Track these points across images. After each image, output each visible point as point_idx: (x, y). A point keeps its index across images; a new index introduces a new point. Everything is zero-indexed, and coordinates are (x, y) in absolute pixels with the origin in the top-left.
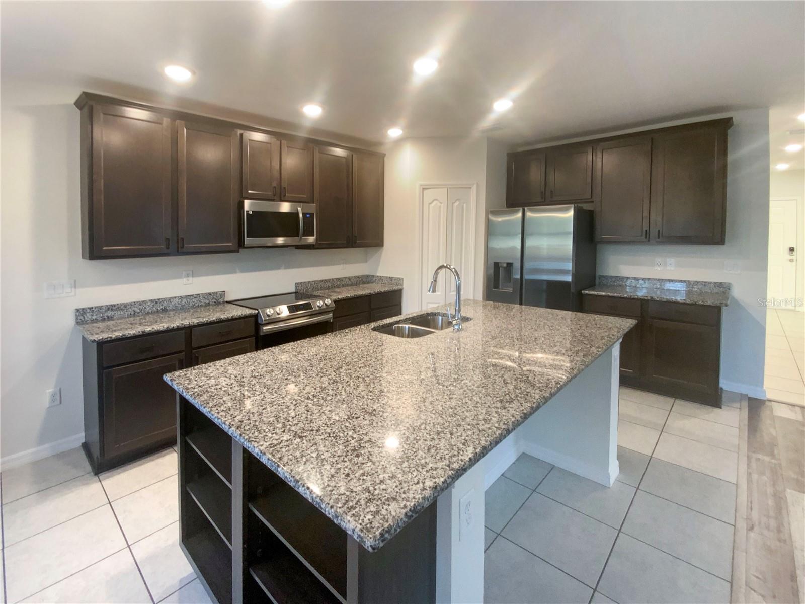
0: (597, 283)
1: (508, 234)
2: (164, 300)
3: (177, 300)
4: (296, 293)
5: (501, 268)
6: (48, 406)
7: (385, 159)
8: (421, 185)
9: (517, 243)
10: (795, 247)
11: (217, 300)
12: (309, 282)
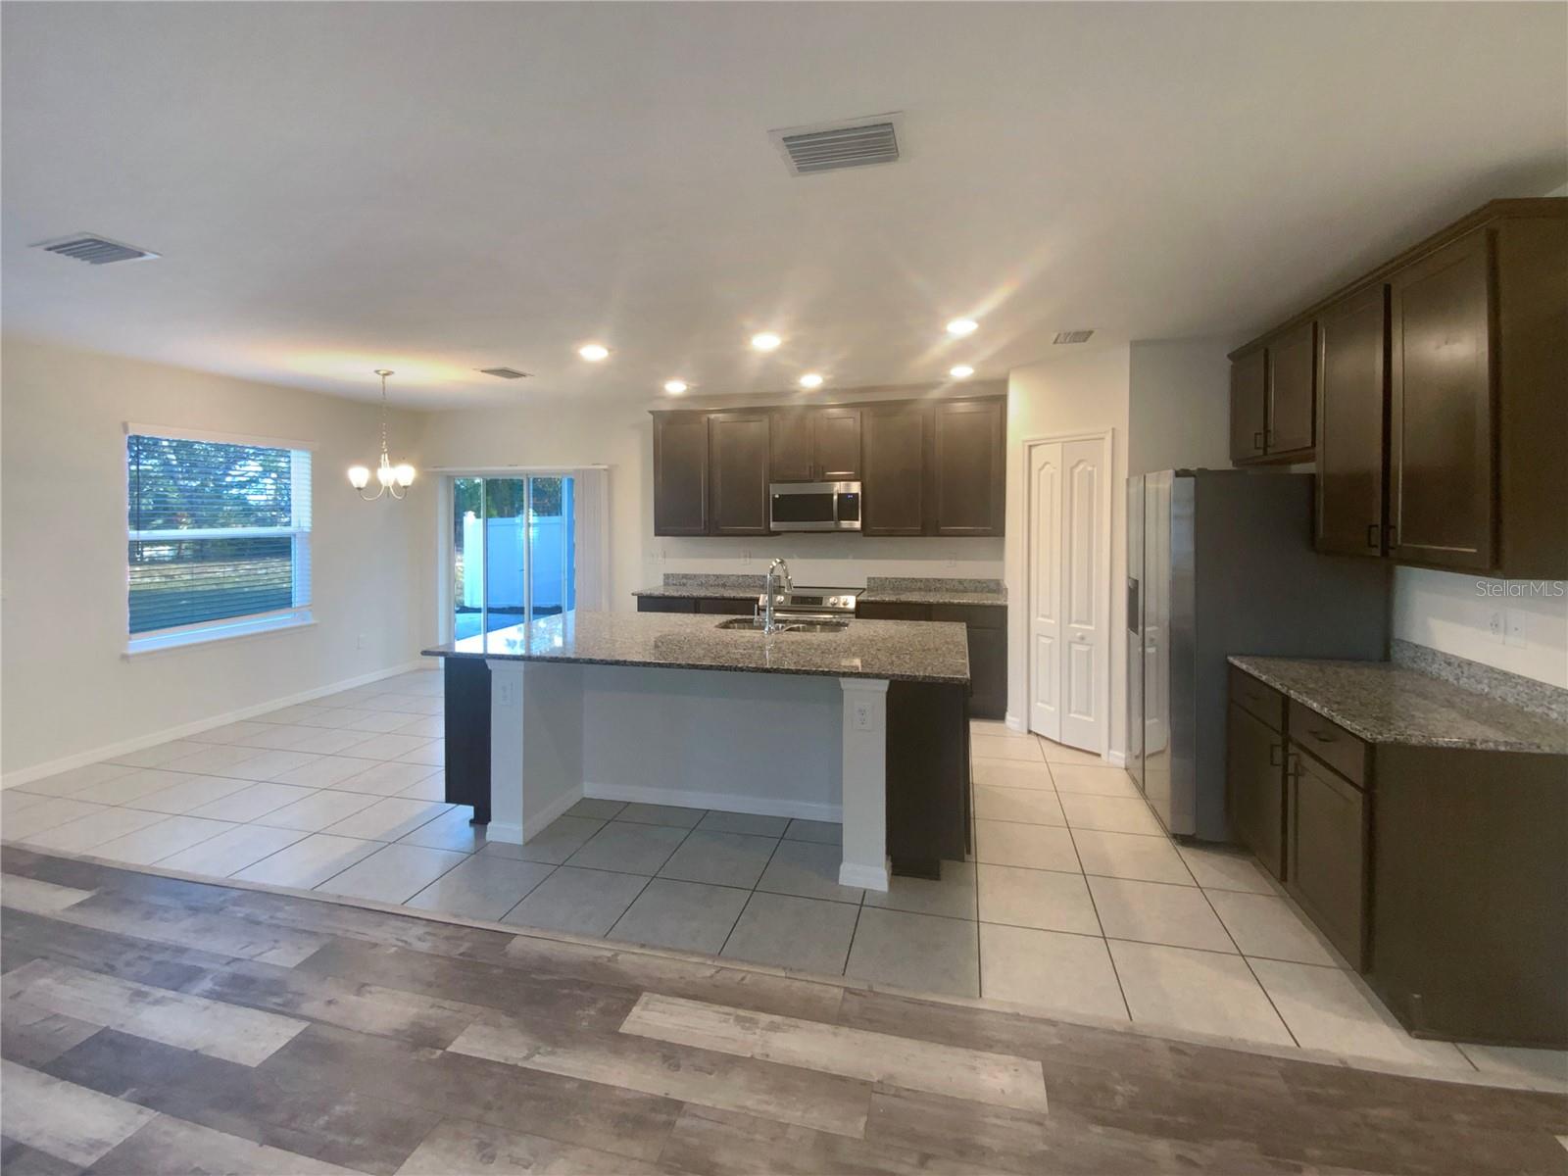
8: (1024, 441)
12: (887, 579)
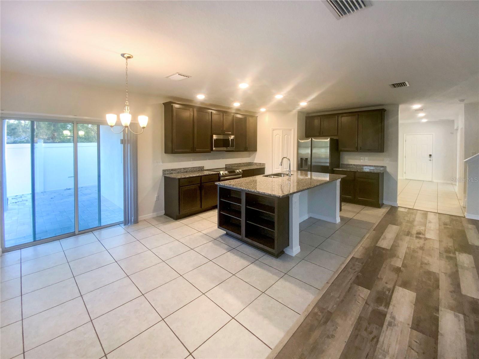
0: (340, 166)
1: (306, 147)
2: (186, 168)
3: (190, 168)
4: (225, 168)
5: (303, 160)
6: (155, 200)
7: (258, 118)
8: (272, 129)
9: (309, 151)
10: (432, 154)
11: (201, 169)
12: (230, 164)
